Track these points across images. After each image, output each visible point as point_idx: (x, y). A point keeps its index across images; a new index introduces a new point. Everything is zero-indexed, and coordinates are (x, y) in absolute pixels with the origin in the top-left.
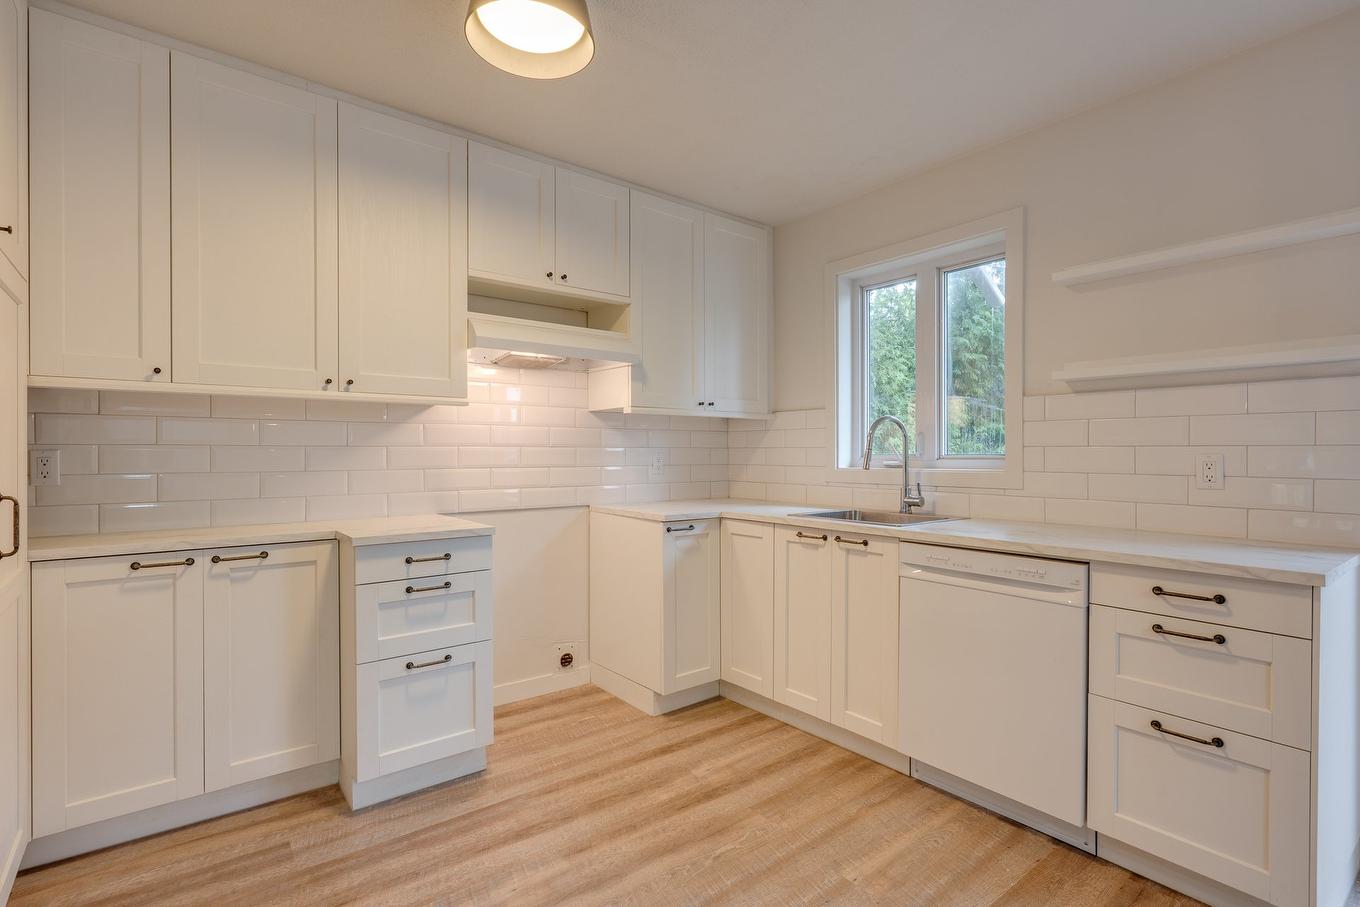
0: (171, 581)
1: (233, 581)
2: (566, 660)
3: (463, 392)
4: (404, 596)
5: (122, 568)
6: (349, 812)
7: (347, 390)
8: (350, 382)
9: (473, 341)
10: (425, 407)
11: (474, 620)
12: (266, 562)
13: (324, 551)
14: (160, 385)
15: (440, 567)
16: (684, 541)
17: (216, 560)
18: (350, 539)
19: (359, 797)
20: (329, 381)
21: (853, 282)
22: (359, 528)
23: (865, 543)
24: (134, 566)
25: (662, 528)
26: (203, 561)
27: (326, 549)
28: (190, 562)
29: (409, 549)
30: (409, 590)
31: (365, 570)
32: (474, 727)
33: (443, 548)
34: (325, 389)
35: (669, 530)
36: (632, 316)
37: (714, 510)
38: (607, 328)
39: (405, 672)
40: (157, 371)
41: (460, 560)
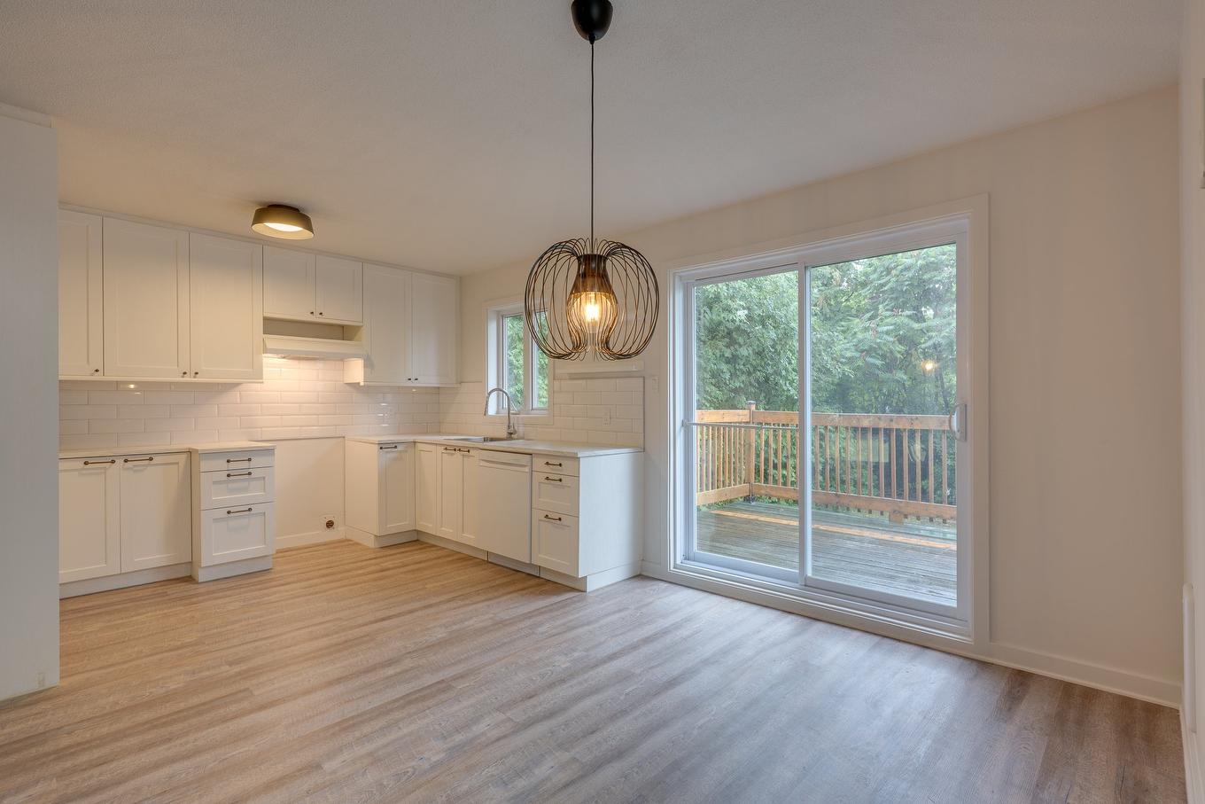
0: (103, 471)
1: (135, 471)
2: (330, 524)
3: (261, 377)
4: (226, 478)
5: (80, 464)
6: (198, 583)
7: (195, 377)
8: (196, 373)
9: (266, 350)
10: (238, 384)
11: (265, 491)
12: (152, 462)
13: (183, 458)
14: (98, 377)
15: (246, 465)
16: (392, 455)
17: (126, 461)
18: (197, 451)
19: (202, 576)
20: (185, 373)
21: (498, 312)
22: (202, 445)
23: (469, 451)
24: (86, 463)
25: (377, 447)
26: (119, 462)
27: (184, 456)
28: (113, 462)
29: (229, 456)
30: (229, 475)
31: (205, 465)
32: (265, 544)
33: (248, 455)
34: (183, 377)
35: (381, 448)
36: (364, 333)
37: (411, 438)
38: (350, 339)
39: (227, 515)
40: (97, 371)
41: (256, 461)
